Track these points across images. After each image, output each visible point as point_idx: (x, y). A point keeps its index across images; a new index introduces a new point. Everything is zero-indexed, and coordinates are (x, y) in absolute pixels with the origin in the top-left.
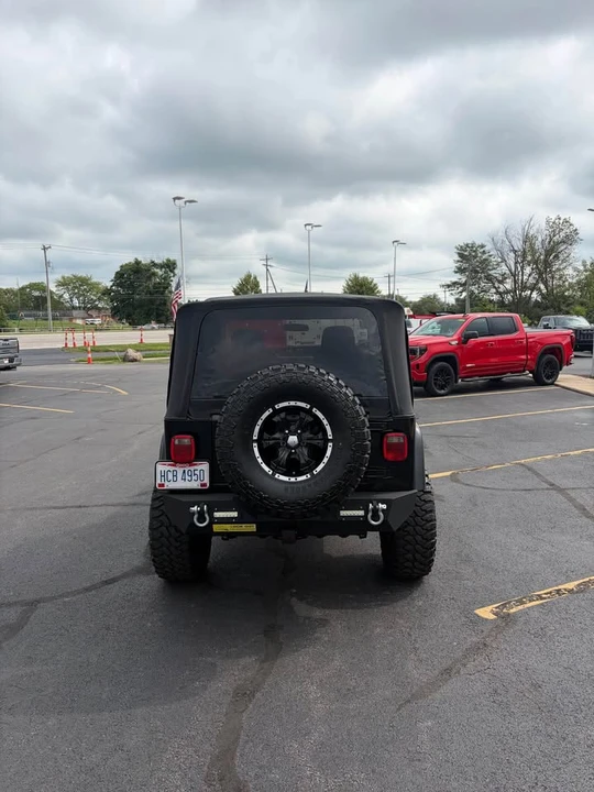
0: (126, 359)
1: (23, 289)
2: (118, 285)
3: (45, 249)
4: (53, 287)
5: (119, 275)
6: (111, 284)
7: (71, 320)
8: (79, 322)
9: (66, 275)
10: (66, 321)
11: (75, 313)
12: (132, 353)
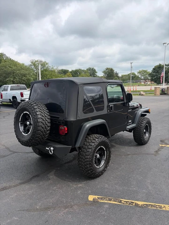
0: (140, 95)
1: (129, 74)
2: (153, 72)
3: (131, 63)
4: (136, 74)
5: (154, 69)
6: (151, 72)
7: (140, 83)
8: (143, 83)
9: (140, 70)
10: (139, 83)
11: (142, 81)
12: (142, 93)
